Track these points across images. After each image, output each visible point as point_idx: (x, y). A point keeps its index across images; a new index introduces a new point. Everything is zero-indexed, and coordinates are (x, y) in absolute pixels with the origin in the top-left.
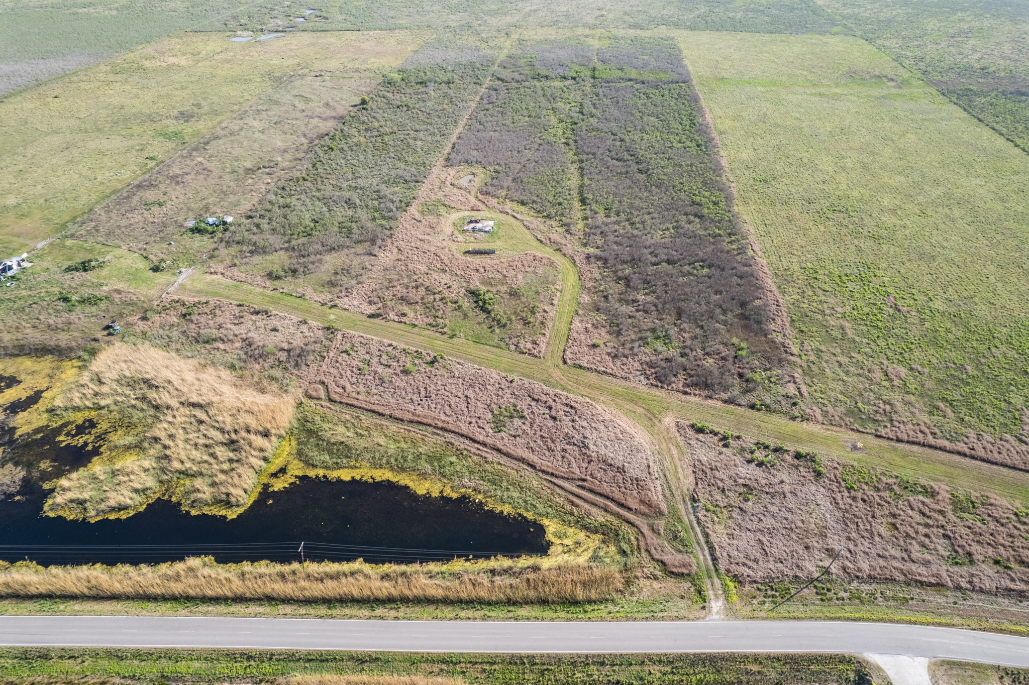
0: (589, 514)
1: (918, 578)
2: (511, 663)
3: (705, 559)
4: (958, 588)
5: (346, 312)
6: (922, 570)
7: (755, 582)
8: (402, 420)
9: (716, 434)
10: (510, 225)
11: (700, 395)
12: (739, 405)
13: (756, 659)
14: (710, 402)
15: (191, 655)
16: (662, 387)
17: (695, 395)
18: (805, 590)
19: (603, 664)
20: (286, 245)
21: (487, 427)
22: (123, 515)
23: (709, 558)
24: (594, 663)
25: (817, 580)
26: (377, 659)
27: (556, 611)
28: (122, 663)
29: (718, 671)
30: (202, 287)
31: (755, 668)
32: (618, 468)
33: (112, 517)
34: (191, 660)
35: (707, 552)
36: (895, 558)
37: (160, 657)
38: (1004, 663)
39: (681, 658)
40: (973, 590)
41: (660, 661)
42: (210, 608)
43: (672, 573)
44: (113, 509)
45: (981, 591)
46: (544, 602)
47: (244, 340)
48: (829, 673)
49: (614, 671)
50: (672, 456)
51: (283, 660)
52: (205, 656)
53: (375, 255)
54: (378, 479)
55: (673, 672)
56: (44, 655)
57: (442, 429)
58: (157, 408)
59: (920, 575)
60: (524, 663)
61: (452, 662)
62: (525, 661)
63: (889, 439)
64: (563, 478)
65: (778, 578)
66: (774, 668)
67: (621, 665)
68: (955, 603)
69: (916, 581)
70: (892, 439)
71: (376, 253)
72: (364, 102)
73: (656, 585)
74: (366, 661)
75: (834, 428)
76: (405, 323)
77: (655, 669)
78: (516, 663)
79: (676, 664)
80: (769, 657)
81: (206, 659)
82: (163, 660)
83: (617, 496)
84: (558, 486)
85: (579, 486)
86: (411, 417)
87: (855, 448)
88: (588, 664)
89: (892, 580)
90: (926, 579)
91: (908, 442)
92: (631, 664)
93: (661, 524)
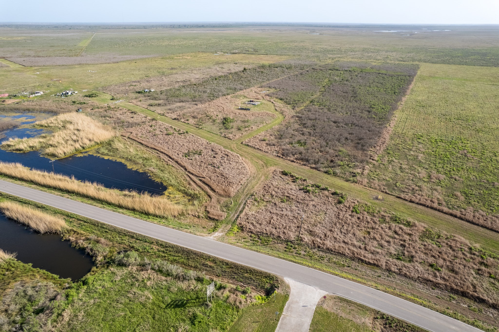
0: (193, 189)
1: (362, 258)
2: (93, 224)
3: (233, 217)
4: (389, 270)
6: (370, 256)
7: (252, 232)
9: (293, 177)
11: (300, 163)
12: (319, 170)
13: (214, 260)
14: (303, 166)
16: (282, 158)
17: (297, 163)
18: (279, 245)
19: (133, 237)
21: (181, 155)
22: (18, 152)
23: (236, 217)
24: (128, 236)
25: (291, 241)
26: (44, 208)
27: (135, 214)
29: (188, 259)
30: (121, 105)
31: (210, 264)
32: (226, 177)
33: (14, 152)
35: (237, 215)
36: (354, 246)
39: (173, 247)
40: (400, 274)
41: (162, 245)
43: (210, 217)
44: (16, 150)
45: (405, 276)
46: (133, 210)
48: (254, 280)
49: (135, 242)
50: (259, 180)
53: (197, 105)
54: (117, 161)
55: (164, 252)
57: (161, 152)
59: (365, 257)
60: (98, 226)
61: (71, 217)
63: (404, 199)
64: (196, 176)
65: (267, 234)
66: (222, 268)
67: (141, 241)
68: (380, 277)
69: (360, 259)
70: (407, 200)
72: (244, 70)
73: (196, 220)
74: (40, 207)
75: (372, 189)
76: (185, 123)
77: (157, 248)
78: (95, 225)
79: (168, 248)
80: (222, 262)
83: (214, 186)
84: (190, 177)
85: (199, 179)
86: (153, 147)
87: (377, 198)
88: (126, 235)
89: (343, 255)
90: (367, 260)
91: (417, 203)
92: (146, 242)
93: (225, 200)
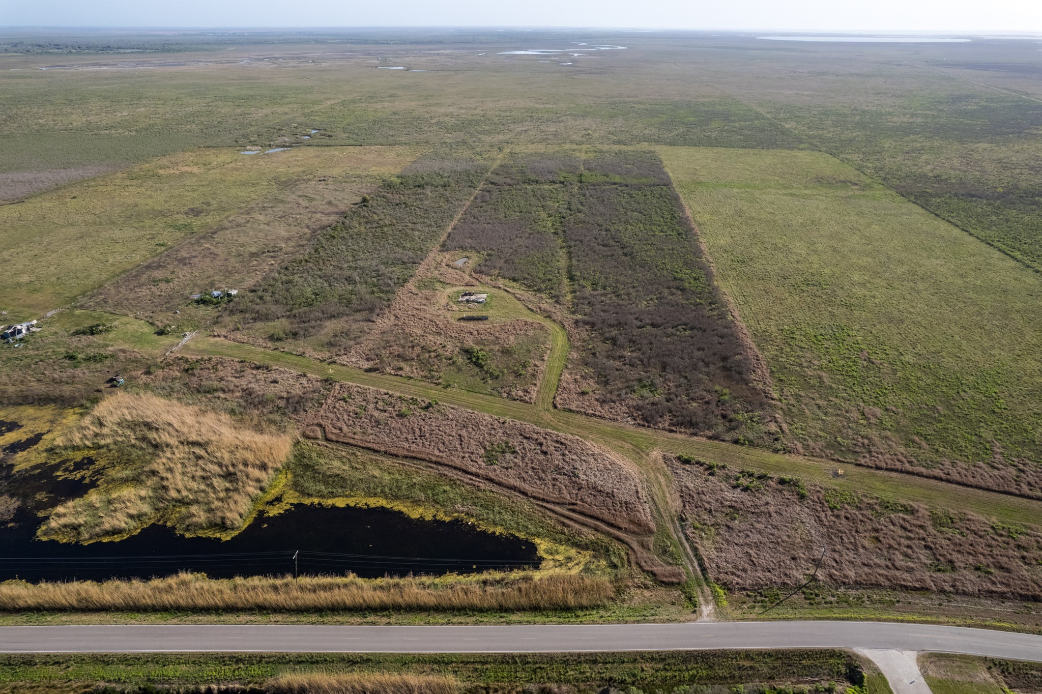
0: (580, 533)
1: (903, 583)
2: (503, 663)
3: (695, 570)
4: (942, 591)
5: (344, 368)
6: (906, 576)
7: (744, 589)
8: (397, 456)
9: (702, 465)
10: (503, 298)
11: (685, 433)
12: (724, 441)
13: (748, 655)
14: (695, 438)
15: (179, 659)
16: (649, 427)
17: (680, 432)
18: (794, 596)
19: (595, 662)
20: (288, 313)
21: (480, 461)
22: (117, 539)
23: (698, 569)
24: (586, 661)
25: (805, 586)
26: (368, 660)
27: (548, 616)
28: (108, 668)
29: (711, 667)
30: (205, 347)
31: (747, 664)
32: (607, 493)
33: (106, 540)
34: (179, 664)
35: (696, 564)
36: (879, 566)
37: (148, 661)
38: (990, 655)
39: (673, 655)
40: (957, 593)
41: (652, 659)
42: (200, 618)
43: (662, 582)
44: (107, 533)
45: (965, 593)
46: (535, 609)
47: (244, 390)
48: (821, 667)
49: (607, 669)
50: (660, 484)
51: (272, 662)
52: (193, 659)
53: (373, 322)
54: (372, 506)
55: (665, 669)
56: (28, 661)
57: (436, 463)
58: (156, 446)
59: (904, 580)
60: (516, 662)
61: (443, 662)
62: (517, 659)
63: (868, 467)
64: (554, 503)
65: (767, 585)
66: (766, 663)
67: (613, 663)
68: (940, 605)
69: (901, 586)
70: (871, 467)
71: (374, 320)
72: (365, 200)
73: (647, 593)
74: (357, 662)
75: (816, 459)
76: (401, 376)
77: (648, 667)
78: (508, 662)
79: (668, 661)
80: (760, 653)
81: (194, 662)
82: (150, 665)
83: (607, 516)
84: (549, 509)
85: (569, 510)
86: (406, 453)
87: (836, 475)
88: (580, 662)
89: (878, 585)
90: (910, 584)
91: (887, 469)
92: (623, 662)
93: (651, 541)
